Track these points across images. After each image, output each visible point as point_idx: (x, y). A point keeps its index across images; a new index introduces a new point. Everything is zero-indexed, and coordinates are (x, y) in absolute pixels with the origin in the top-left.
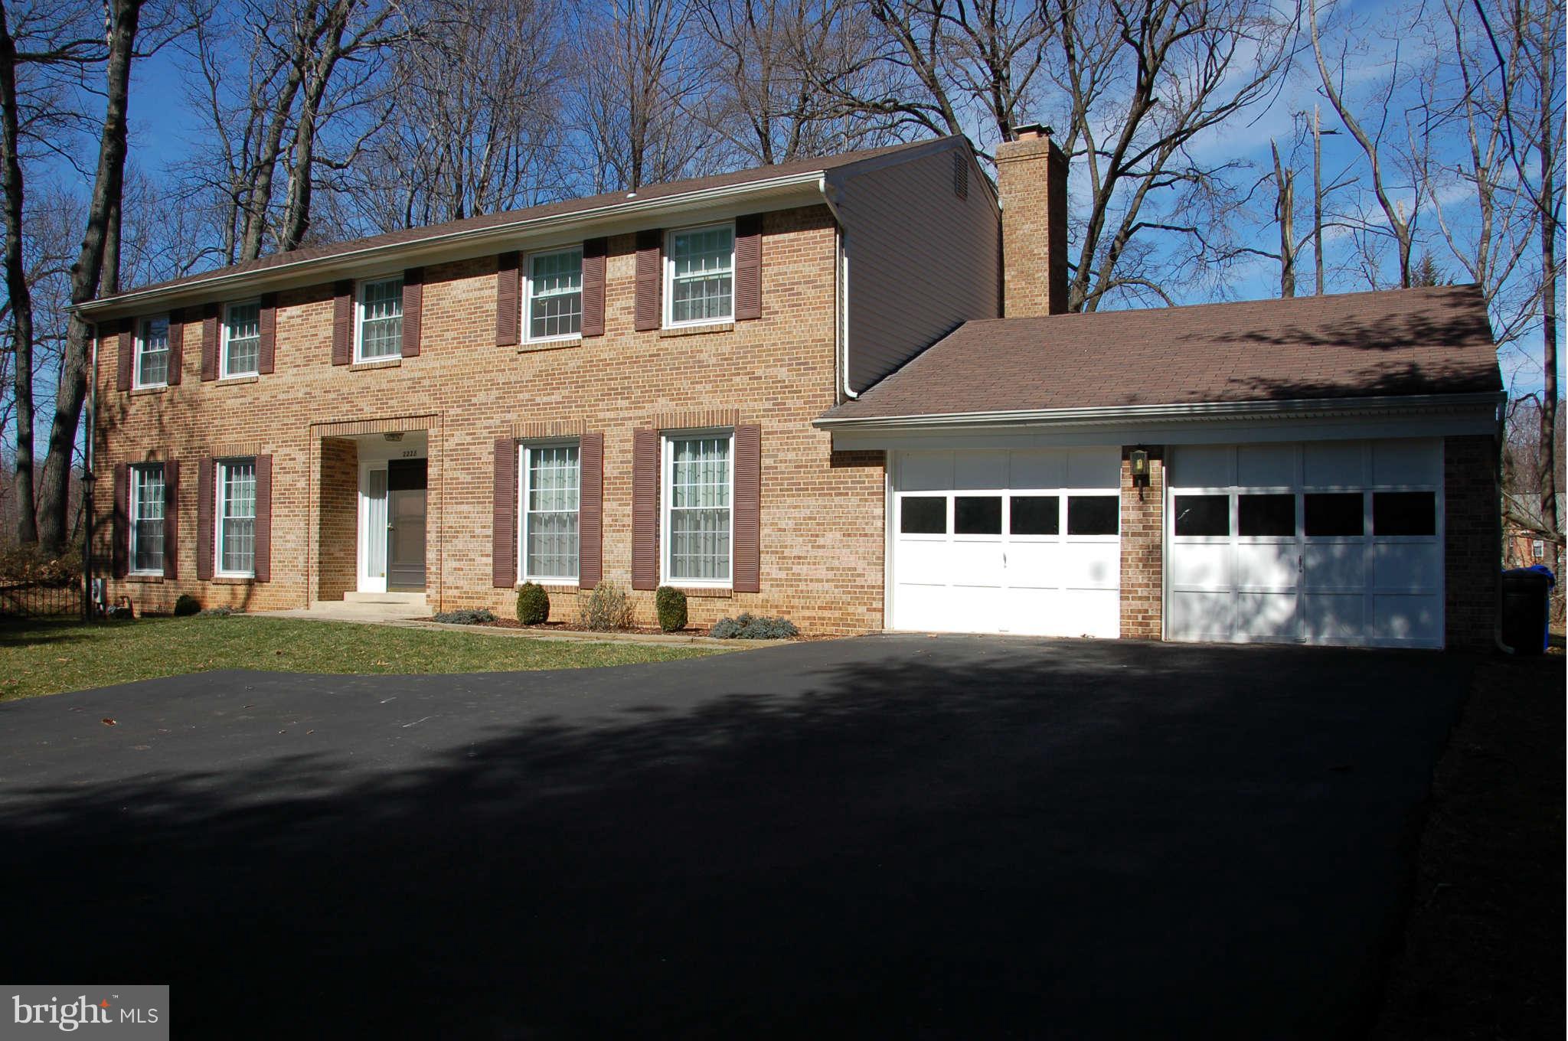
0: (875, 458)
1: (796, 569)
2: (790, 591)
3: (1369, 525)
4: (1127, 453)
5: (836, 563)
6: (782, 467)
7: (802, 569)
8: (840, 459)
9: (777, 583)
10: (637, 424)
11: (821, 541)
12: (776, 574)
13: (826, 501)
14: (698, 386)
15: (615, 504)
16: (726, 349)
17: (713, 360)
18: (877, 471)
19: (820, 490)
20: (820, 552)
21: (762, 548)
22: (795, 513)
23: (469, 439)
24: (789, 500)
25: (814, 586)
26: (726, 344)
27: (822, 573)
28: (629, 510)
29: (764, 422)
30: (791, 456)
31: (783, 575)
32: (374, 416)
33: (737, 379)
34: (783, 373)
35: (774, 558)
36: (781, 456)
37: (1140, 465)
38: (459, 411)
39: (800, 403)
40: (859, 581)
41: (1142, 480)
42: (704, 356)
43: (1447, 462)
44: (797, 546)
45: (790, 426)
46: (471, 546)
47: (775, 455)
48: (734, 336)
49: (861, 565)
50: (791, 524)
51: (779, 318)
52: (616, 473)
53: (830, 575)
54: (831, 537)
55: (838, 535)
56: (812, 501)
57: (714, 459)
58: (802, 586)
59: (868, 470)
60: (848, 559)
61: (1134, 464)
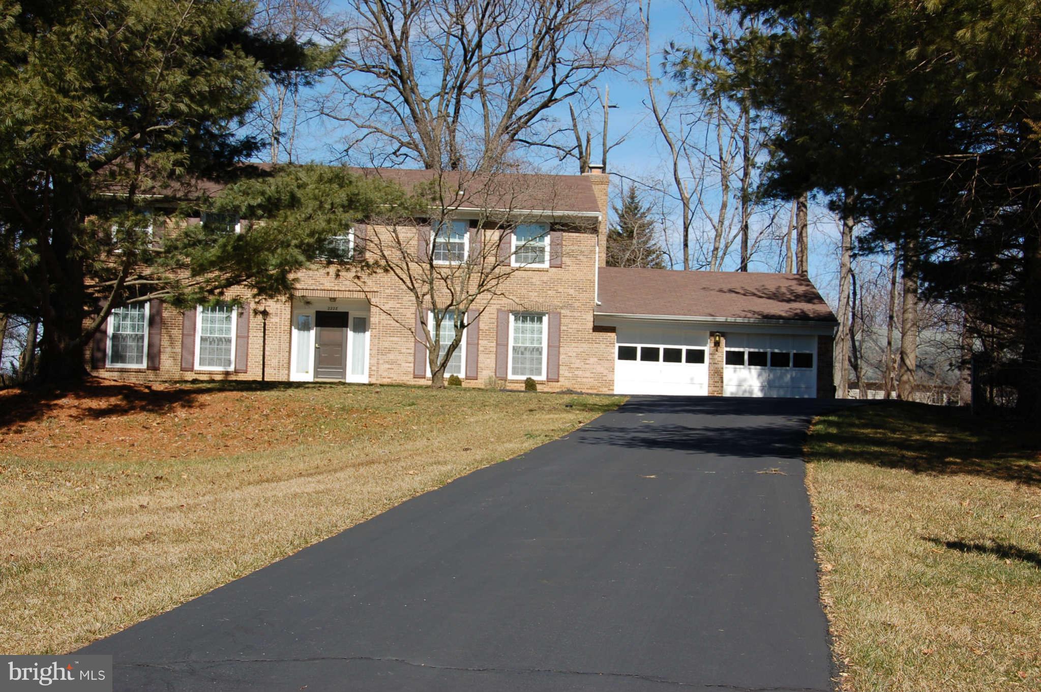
0: (612, 330)
1: (576, 373)
2: (574, 382)
3: (791, 364)
4: (712, 334)
5: (594, 371)
6: (570, 331)
7: (579, 373)
8: (597, 329)
9: (567, 378)
10: (498, 307)
11: (588, 362)
12: (567, 374)
13: (590, 345)
14: (531, 293)
15: (486, 342)
16: (545, 279)
17: (538, 283)
18: (613, 335)
19: (587, 341)
20: (587, 366)
21: (561, 363)
22: (576, 350)
23: (399, 305)
24: (574, 345)
25: (584, 380)
26: (545, 278)
27: (588, 374)
28: (494, 344)
29: (562, 311)
30: (575, 326)
31: (570, 375)
32: (333, 289)
33: (549, 292)
34: (572, 292)
35: (567, 368)
36: (570, 326)
37: (717, 338)
38: (393, 291)
39: (579, 304)
40: (605, 378)
41: (717, 344)
42: (534, 280)
43: (819, 343)
44: (577, 363)
45: (575, 314)
46: (399, 358)
47: (568, 325)
48: (549, 274)
49: (605, 372)
50: (575, 354)
51: (571, 268)
52: (487, 328)
53: (592, 375)
54: (593, 360)
55: (596, 360)
56: (584, 345)
57: (536, 325)
58: (579, 380)
59: (609, 334)
60: (599, 369)
61: (715, 338)
